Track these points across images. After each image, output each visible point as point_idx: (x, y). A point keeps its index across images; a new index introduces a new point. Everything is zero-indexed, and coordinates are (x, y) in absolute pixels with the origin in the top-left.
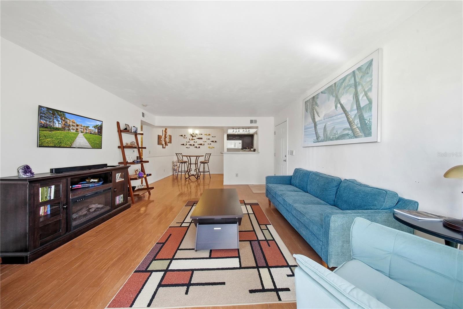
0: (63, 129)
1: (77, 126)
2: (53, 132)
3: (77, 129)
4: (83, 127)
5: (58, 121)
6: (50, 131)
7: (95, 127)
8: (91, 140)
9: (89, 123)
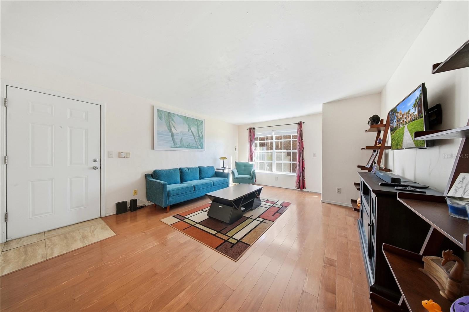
0: (397, 127)
1: (403, 116)
3: (403, 121)
4: (406, 116)
5: (395, 119)
6: (394, 132)
7: (415, 105)
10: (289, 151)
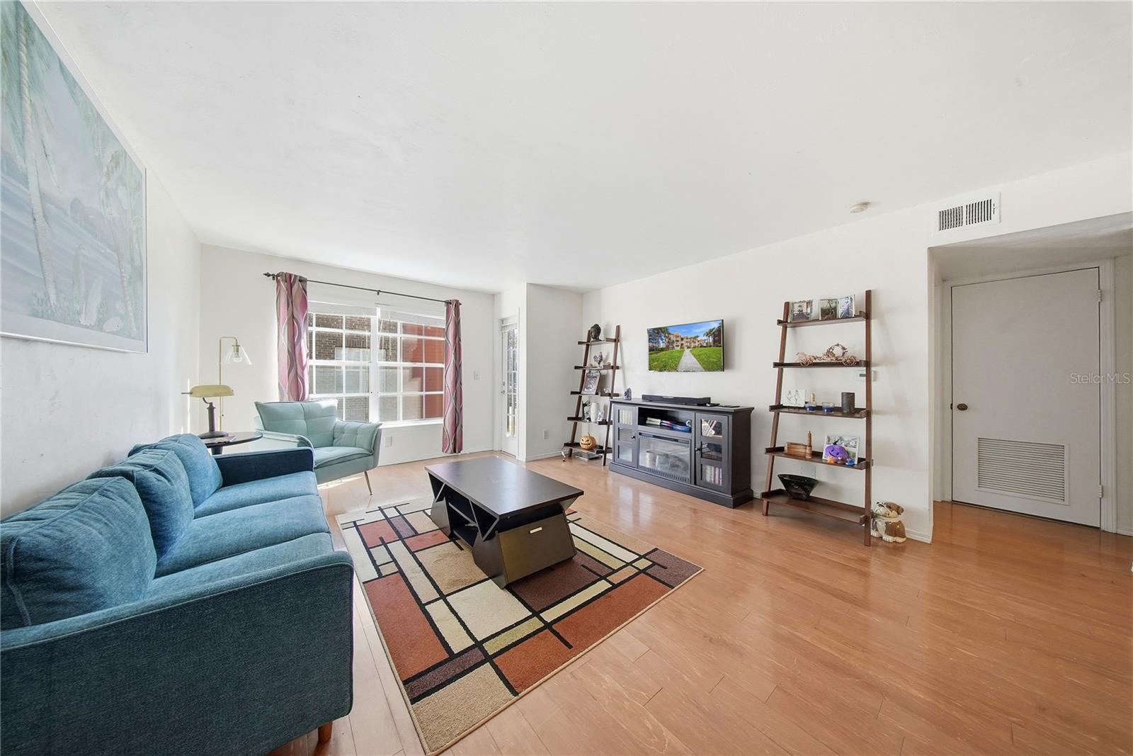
0: (667, 348)
1: (682, 339)
2: (659, 354)
3: (682, 344)
4: (689, 340)
5: (662, 339)
6: (657, 353)
7: (708, 334)
8: (703, 356)
9: (697, 331)
10: (418, 365)
